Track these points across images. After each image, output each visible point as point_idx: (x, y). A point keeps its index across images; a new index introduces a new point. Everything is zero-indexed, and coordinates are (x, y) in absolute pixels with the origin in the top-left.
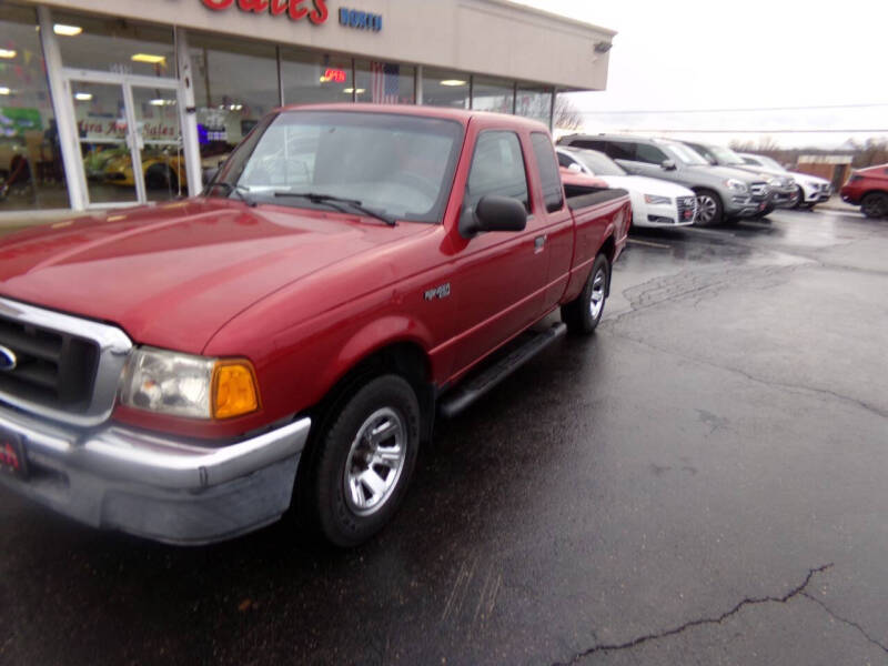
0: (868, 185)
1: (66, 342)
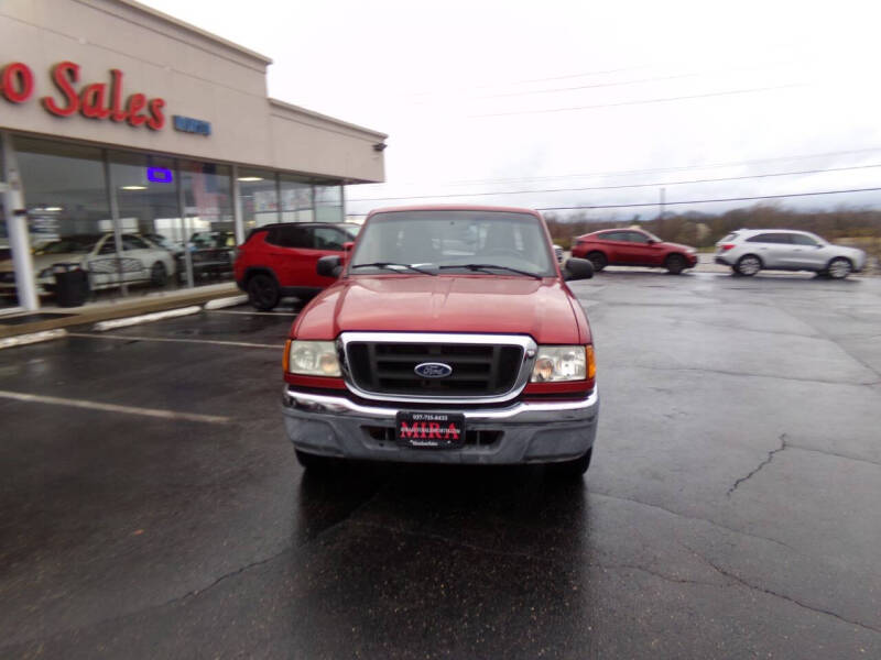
0: (588, 247)
1: (496, 351)
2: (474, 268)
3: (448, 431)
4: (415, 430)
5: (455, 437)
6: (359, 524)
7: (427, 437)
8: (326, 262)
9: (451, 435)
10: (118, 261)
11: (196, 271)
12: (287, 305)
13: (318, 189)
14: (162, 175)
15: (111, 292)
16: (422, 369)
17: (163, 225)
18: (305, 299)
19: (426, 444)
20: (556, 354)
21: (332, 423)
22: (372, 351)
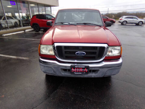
2: (85, 24)
3: (84, 70)
4: (75, 70)
5: (87, 71)
6: (60, 91)
7: (79, 72)
8: (49, 22)
9: (85, 71)
10: (7, 22)
11: (23, 24)
12: (41, 31)
13: (46, 8)
14: (13, 3)
15: (6, 28)
16: (77, 54)
17: (17, 14)
18: (46, 30)
19: (78, 73)
20: (112, 48)
21: (52, 67)
22: (63, 48)
